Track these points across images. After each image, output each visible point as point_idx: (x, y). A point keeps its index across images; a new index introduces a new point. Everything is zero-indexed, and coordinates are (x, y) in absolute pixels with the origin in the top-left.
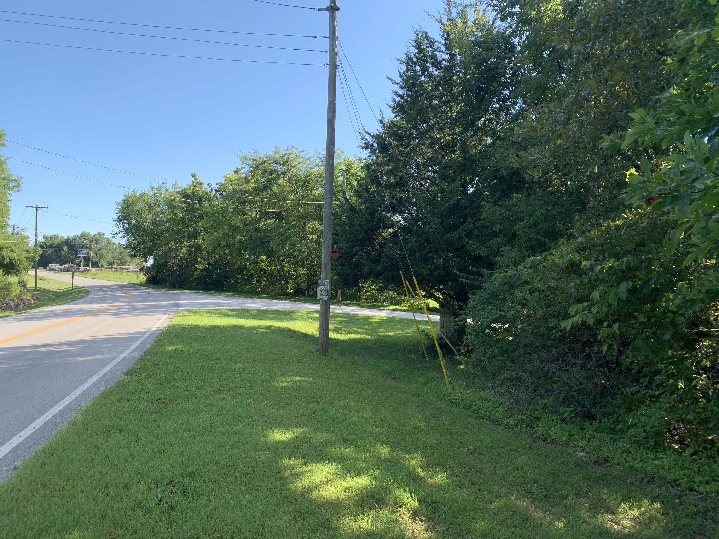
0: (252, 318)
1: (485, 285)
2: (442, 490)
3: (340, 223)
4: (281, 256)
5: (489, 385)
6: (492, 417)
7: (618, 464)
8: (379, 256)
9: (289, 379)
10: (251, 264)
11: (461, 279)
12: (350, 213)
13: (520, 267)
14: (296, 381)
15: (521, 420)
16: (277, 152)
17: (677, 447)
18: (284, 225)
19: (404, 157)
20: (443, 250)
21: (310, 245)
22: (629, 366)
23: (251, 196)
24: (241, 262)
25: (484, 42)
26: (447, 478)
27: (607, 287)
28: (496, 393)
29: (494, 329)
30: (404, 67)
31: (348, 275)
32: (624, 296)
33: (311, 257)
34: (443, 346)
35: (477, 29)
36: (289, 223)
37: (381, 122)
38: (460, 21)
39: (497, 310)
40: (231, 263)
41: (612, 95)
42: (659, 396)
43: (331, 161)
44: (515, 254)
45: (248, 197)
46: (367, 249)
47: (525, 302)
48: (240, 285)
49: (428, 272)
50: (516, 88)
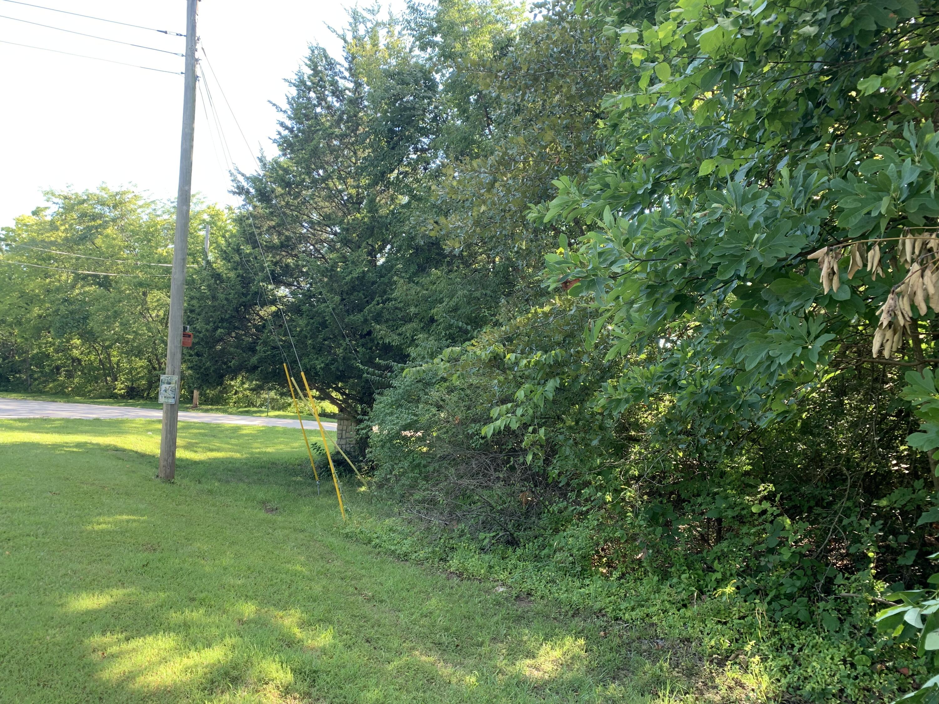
0: (55, 432)
1: (395, 383)
2: (325, 654)
3: (198, 295)
4: (107, 340)
5: (396, 510)
6: (398, 552)
7: (542, 597)
8: (255, 343)
9: (111, 519)
10: (57, 351)
11: (365, 375)
12: (213, 281)
13: (436, 361)
14: (121, 521)
15: (433, 552)
16: (104, 189)
17: (604, 571)
18: (112, 295)
19: (292, 210)
20: (343, 336)
21: (152, 325)
22: (556, 478)
23: (60, 250)
24: (40, 347)
25: (399, 73)
26: (334, 637)
27: (534, 385)
28: (403, 520)
29: (405, 438)
30: (294, 92)
31: (207, 369)
32: (550, 396)
33: (154, 343)
34: (339, 463)
35: (390, 55)
36: (120, 292)
37: (261, 160)
38: (369, 42)
39: (408, 414)
40: (22, 348)
41: (542, 157)
42: (587, 512)
43: (185, 208)
44: (432, 343)
45: (54, 252)
46: (237, 334)
47: (441, 403)
48: (36, 383)
49: (322, 365)
50: (437, 136)
